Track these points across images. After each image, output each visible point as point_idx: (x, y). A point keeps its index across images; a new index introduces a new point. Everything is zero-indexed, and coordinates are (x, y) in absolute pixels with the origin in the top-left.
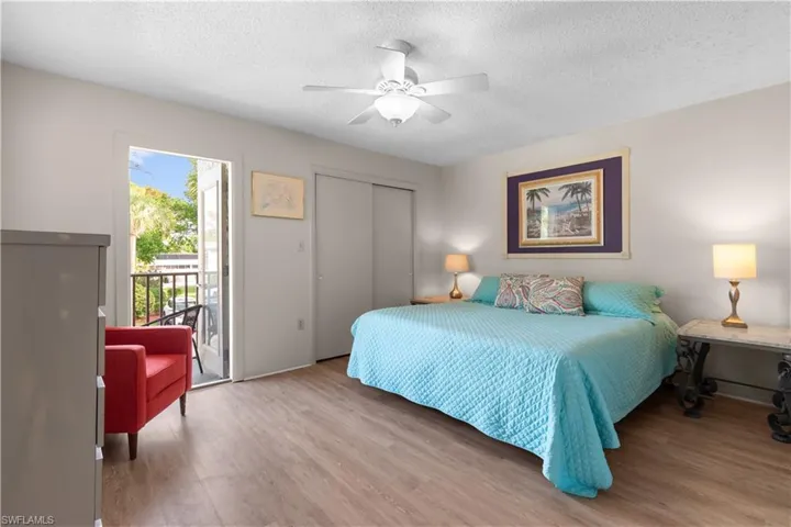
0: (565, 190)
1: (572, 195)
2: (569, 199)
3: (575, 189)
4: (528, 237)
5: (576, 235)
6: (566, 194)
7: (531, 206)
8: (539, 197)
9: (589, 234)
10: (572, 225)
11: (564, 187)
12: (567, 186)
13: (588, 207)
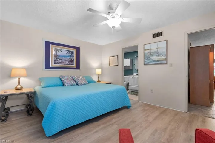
0: (67, 52)
1: (69, 54)
2: (68, 55)
3: (70, 52)
4: (54, 64)
5: (70, 64)
6: (67, 53)
7: (56, 53)
8: (58, 51)
9: (73, 64)
10: (69, 62)
11: (67, 50)
12: (68, 51)
13: (73, 58)
